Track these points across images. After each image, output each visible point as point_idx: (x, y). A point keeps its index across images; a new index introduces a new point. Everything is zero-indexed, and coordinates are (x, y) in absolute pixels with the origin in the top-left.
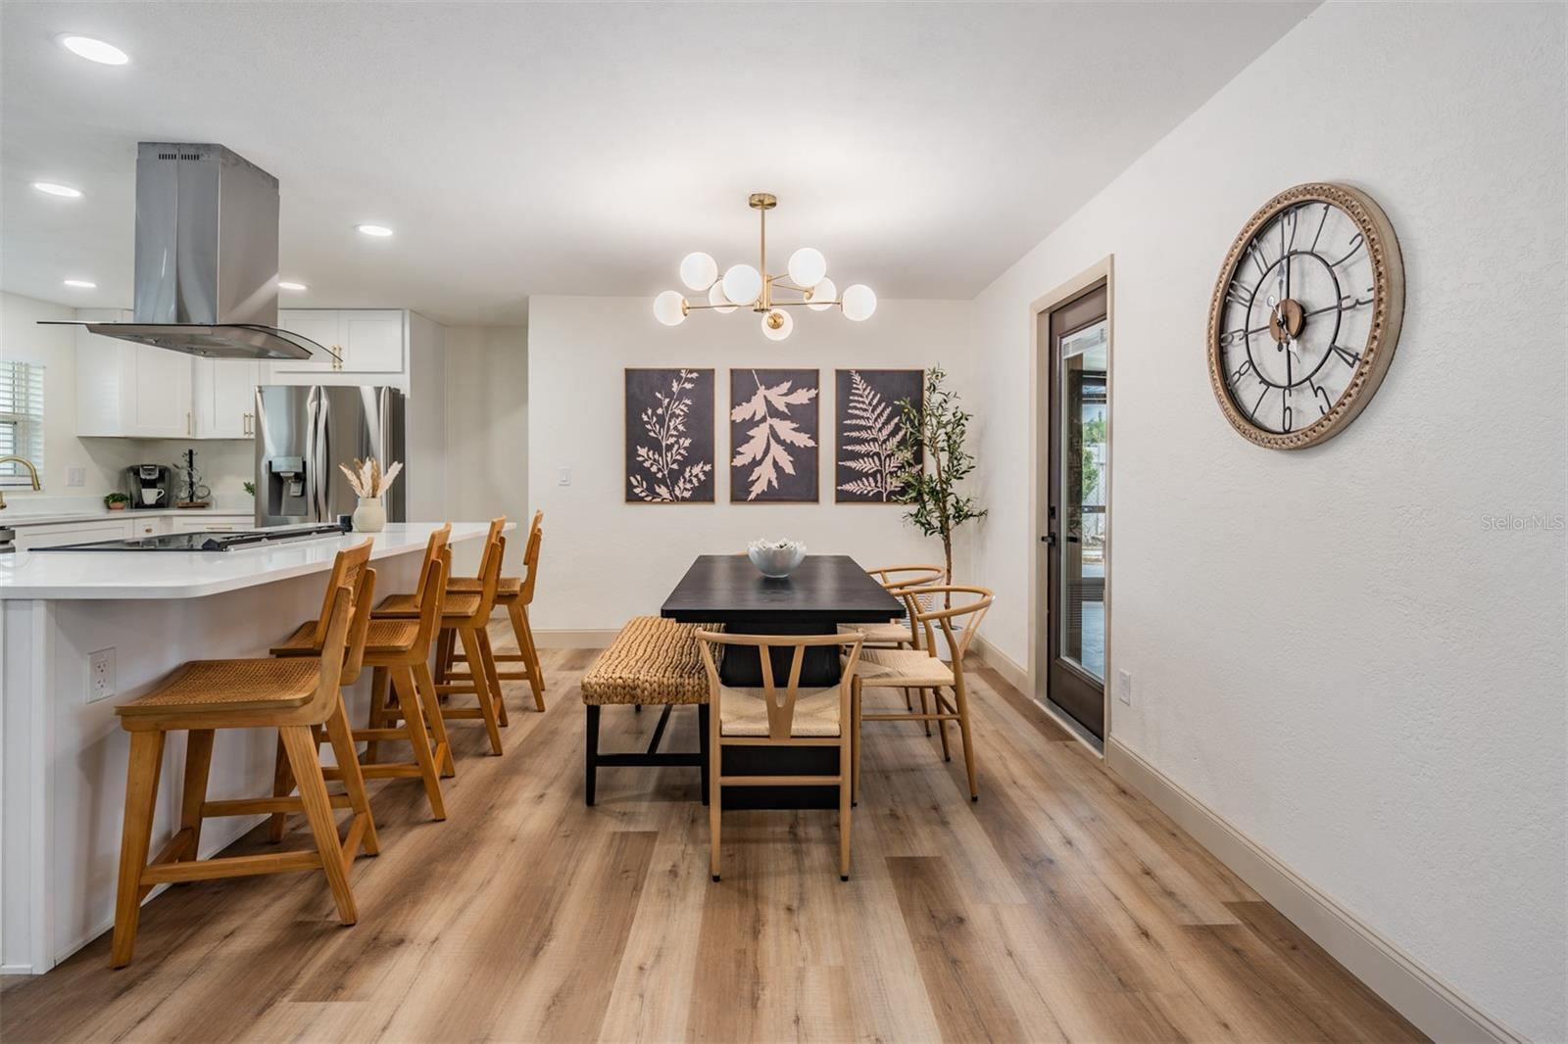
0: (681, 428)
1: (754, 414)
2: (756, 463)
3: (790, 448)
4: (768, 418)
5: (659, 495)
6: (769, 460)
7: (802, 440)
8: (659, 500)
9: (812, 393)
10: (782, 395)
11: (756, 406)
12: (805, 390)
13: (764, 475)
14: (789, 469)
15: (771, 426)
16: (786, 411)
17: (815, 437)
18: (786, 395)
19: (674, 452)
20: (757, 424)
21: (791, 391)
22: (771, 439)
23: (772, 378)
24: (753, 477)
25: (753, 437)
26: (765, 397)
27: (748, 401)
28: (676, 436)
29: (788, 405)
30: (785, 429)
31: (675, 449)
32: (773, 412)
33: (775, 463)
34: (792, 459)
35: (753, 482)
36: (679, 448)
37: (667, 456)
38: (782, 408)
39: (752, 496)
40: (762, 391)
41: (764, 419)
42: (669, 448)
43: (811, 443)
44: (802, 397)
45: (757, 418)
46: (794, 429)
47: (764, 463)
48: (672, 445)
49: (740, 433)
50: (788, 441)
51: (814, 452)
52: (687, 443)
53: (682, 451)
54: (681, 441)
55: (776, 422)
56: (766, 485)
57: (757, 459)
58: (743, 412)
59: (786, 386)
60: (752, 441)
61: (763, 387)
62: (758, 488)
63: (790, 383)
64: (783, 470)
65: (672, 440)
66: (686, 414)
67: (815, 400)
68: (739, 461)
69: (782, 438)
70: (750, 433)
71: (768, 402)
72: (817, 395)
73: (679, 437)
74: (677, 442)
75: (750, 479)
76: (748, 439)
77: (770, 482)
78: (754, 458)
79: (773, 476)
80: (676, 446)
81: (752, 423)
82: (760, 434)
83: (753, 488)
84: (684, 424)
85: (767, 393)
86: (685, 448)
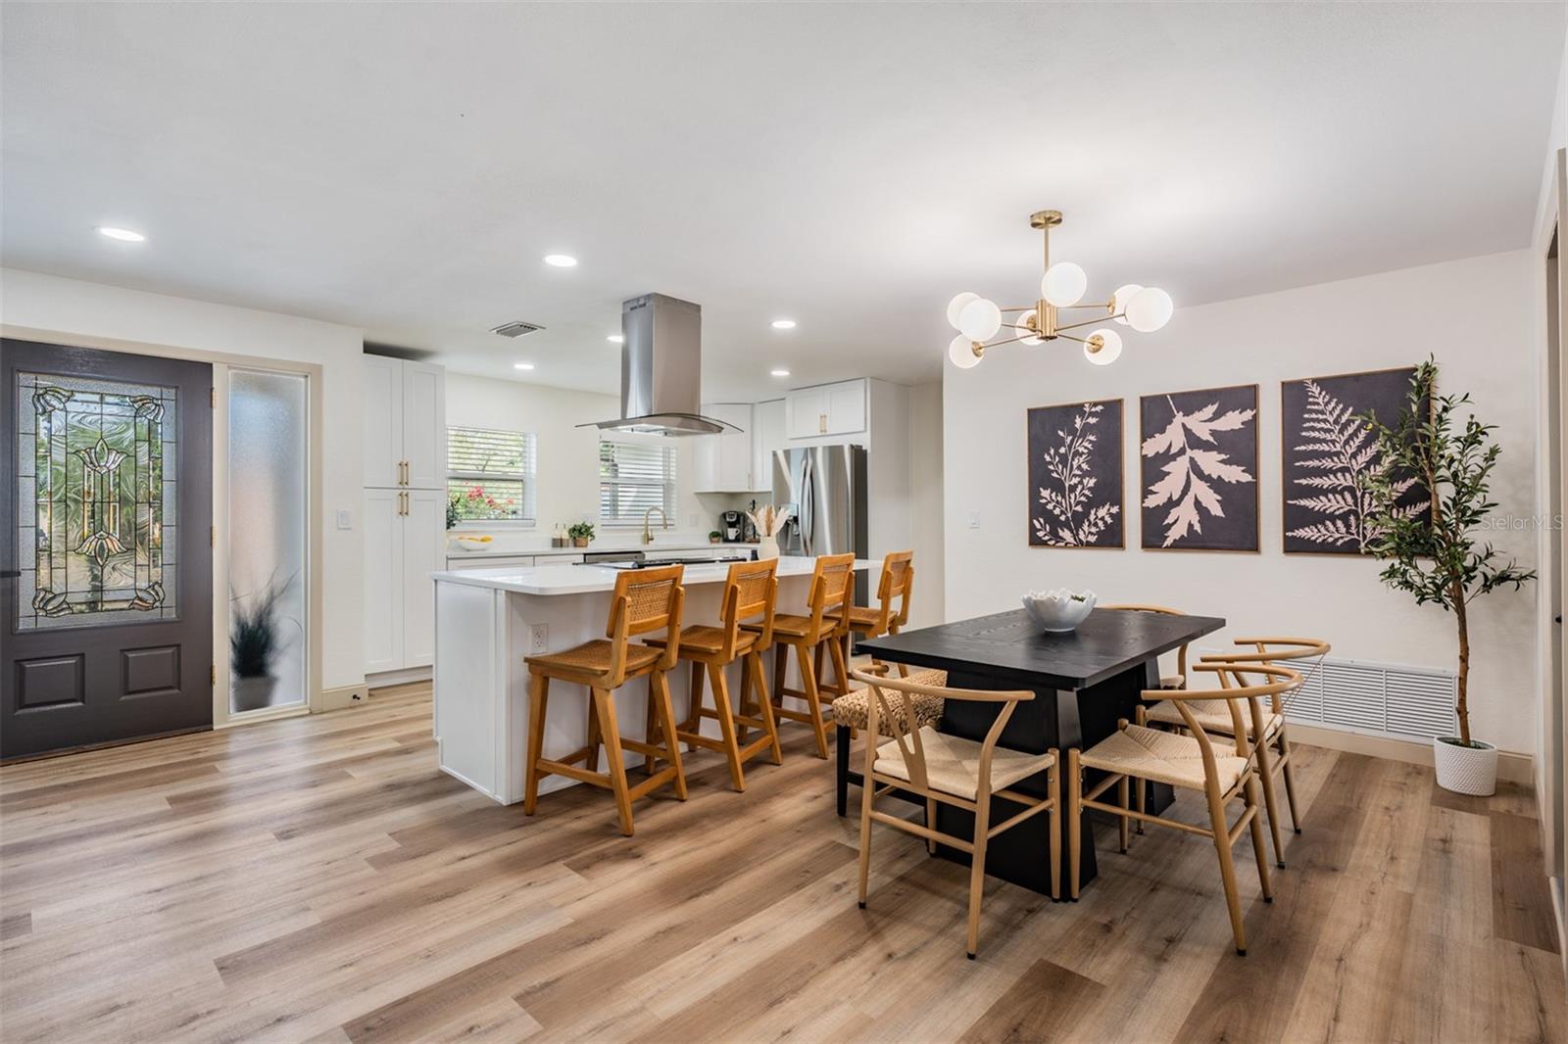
0: (1085, 466)
1: (1170, 445)
2: (1172, 504)
3: (1217, 485)
4: (1188, 450)
5: (1063, 539)
6: (1189, 500)
7: (1235, 474)
8: (1063, 544)
9: (1248, 415)
10: (1205, 421)
11: (1173, 436)
12: (1237, 412)
13: (1183, 519)
14: (1216, 510)
15: (1192, 460)
16: (1211, 439)
17: (1253, 468)
18: (1210, 420)
19: (1077, 493)
20: (1174, 457)
21: (1217, 416)
22: (1191, 474)
23: (1190, 402)
24: (1170, 520)
25: (1168, 473)
26: (1184, 425)
27: (1162, 431)
28: (1079, 476)
29: (1213, 433)
30: (1211, 463)
31: (1079, 490)
32: (1193, 441)
33: (1197, 504)
34: (1219, 498)
35: (1169, 526)
36: (1083, 489)
37: (1070, 498)
38: (1206, 436)
39: (1168, 542)
40: (1179, 418)
41: (1182, 452)
42: (1073, 488)
43: (1247, 478)
44: (1233, 421)
45: (1173, 451)
46: (1223, 461)
47: (1182, 503)
48: (1076, 486)
49: (1153, 469)
50: (1215, 476)
51: (1252, 490)
52: (1092, 482)
53: (1086, 492)
54: (1085, 481)
55: (1199, 455)
56: (1186, 529)
57: (1175, 498)
58: (1156, 445)
59: (1210, 410)
60: (1167, 478)
61: (1181, 413)
62: (1174, 535)
63: (1216, 406)
64: (1209, 511)
65: (1075, 480)
66: (1090, 453)
67: (1252, 425)
68: (1152, 502)
69: (1206, 473)
70: (1165, 469)
71: (1187, 432)
72: (1255, 417)
73: (1082, 477)
74: (1081, 482)
75: (1165, 523)
76: (1163, 476)
77: (1191, 526)
78: (1170, 498)
79: (1195, 519)
80: (1080, 487)
81: (1167, 457)
82: (1178, 469)
83: (1169, 533)
84: (1088, 462)
85: (1186, 420)
86: (1089, 489)
